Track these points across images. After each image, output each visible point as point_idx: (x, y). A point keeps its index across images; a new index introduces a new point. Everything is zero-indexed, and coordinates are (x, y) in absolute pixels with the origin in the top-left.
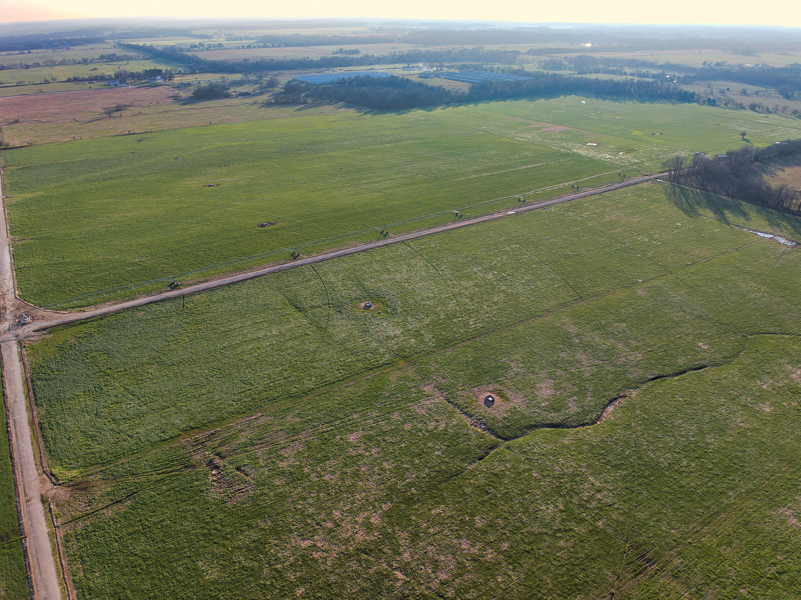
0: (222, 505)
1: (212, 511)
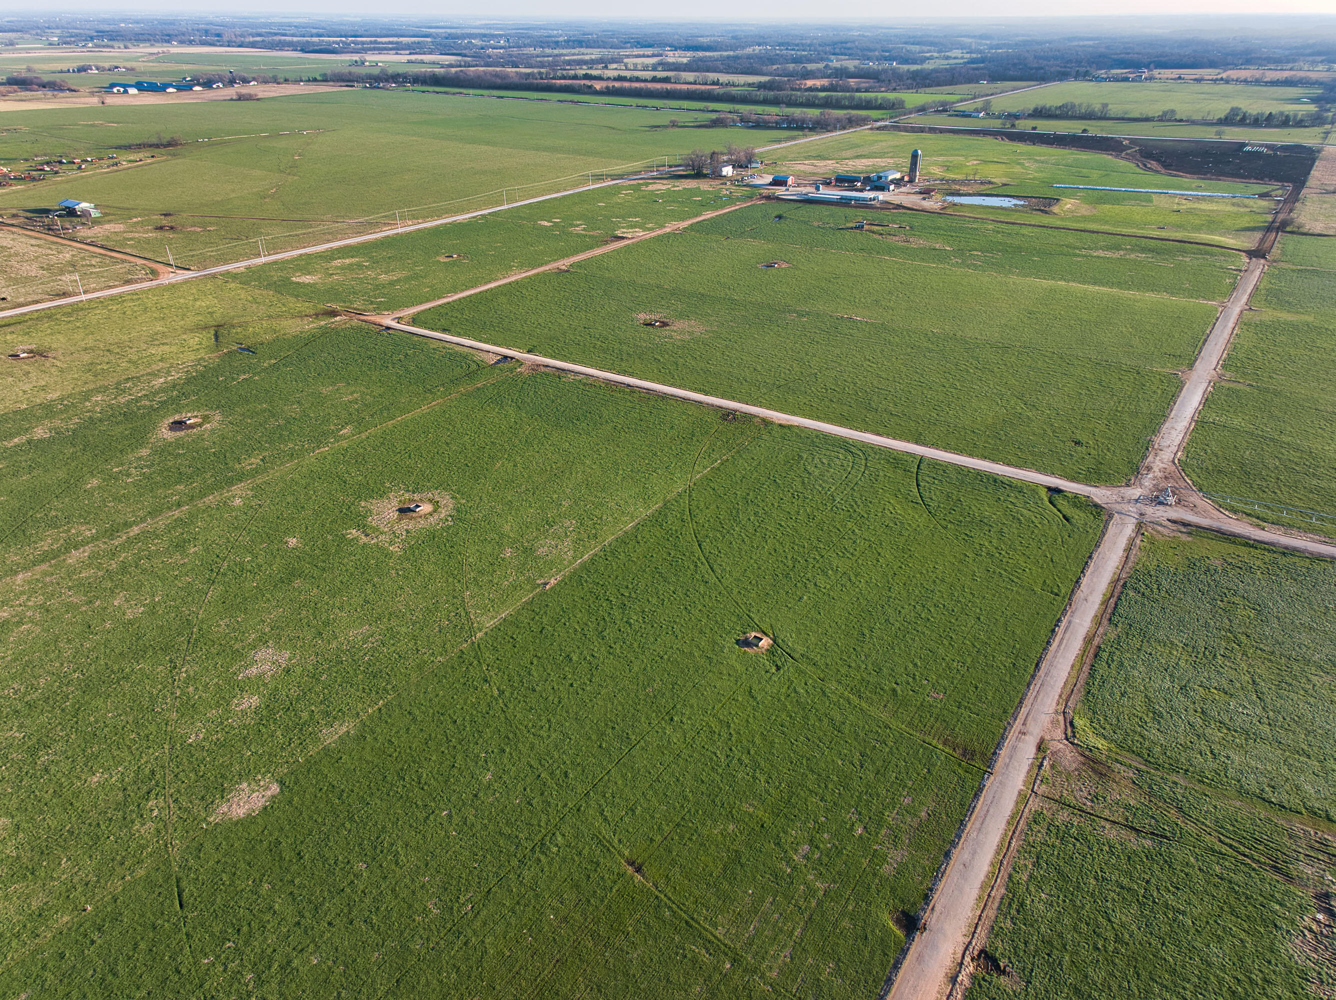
0: (1297, 979)
1: (1274, 972)
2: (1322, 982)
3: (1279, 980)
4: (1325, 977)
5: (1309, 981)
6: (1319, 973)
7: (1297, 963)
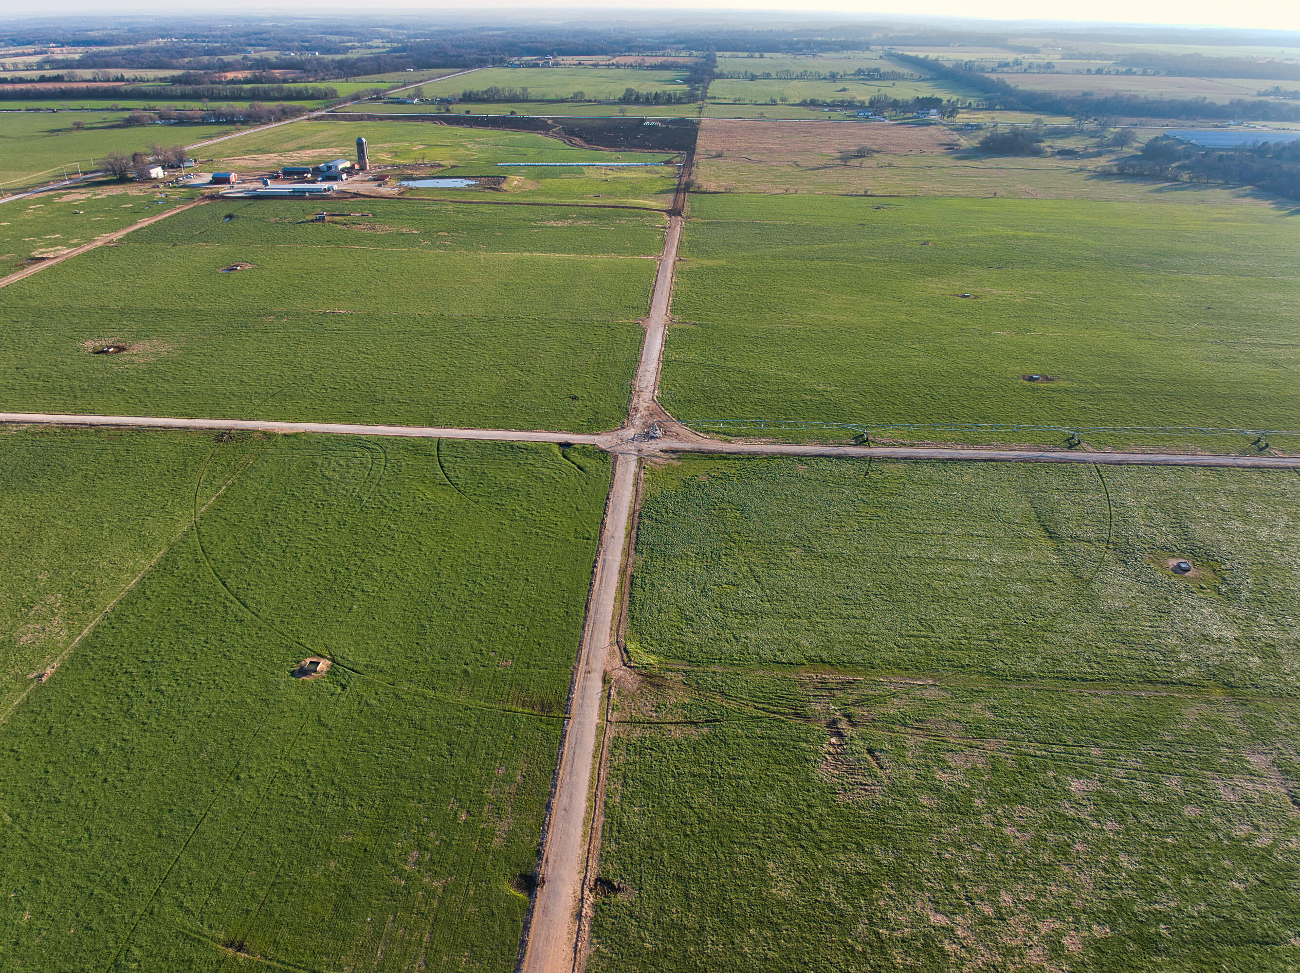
0: (829, 796)
1: (813, 797)
2: (846, 790)
3: (818, 802)
4: (846, 786)
5: (837, 793)
6: (843, 785)
7: (826, 783)
